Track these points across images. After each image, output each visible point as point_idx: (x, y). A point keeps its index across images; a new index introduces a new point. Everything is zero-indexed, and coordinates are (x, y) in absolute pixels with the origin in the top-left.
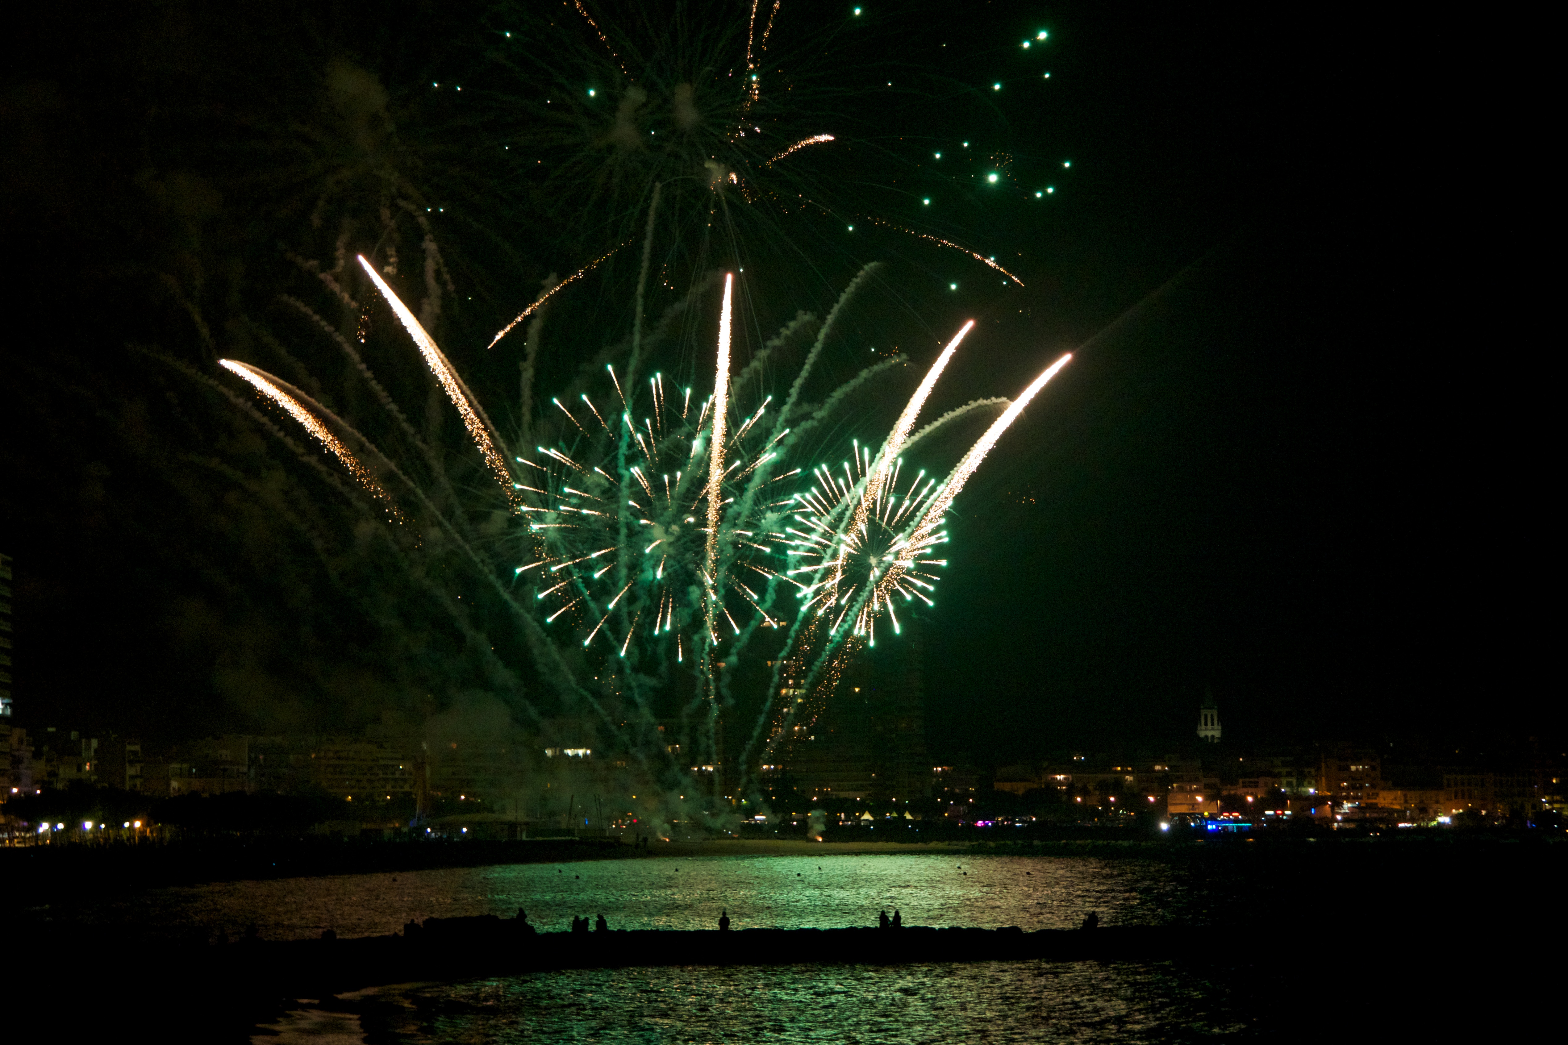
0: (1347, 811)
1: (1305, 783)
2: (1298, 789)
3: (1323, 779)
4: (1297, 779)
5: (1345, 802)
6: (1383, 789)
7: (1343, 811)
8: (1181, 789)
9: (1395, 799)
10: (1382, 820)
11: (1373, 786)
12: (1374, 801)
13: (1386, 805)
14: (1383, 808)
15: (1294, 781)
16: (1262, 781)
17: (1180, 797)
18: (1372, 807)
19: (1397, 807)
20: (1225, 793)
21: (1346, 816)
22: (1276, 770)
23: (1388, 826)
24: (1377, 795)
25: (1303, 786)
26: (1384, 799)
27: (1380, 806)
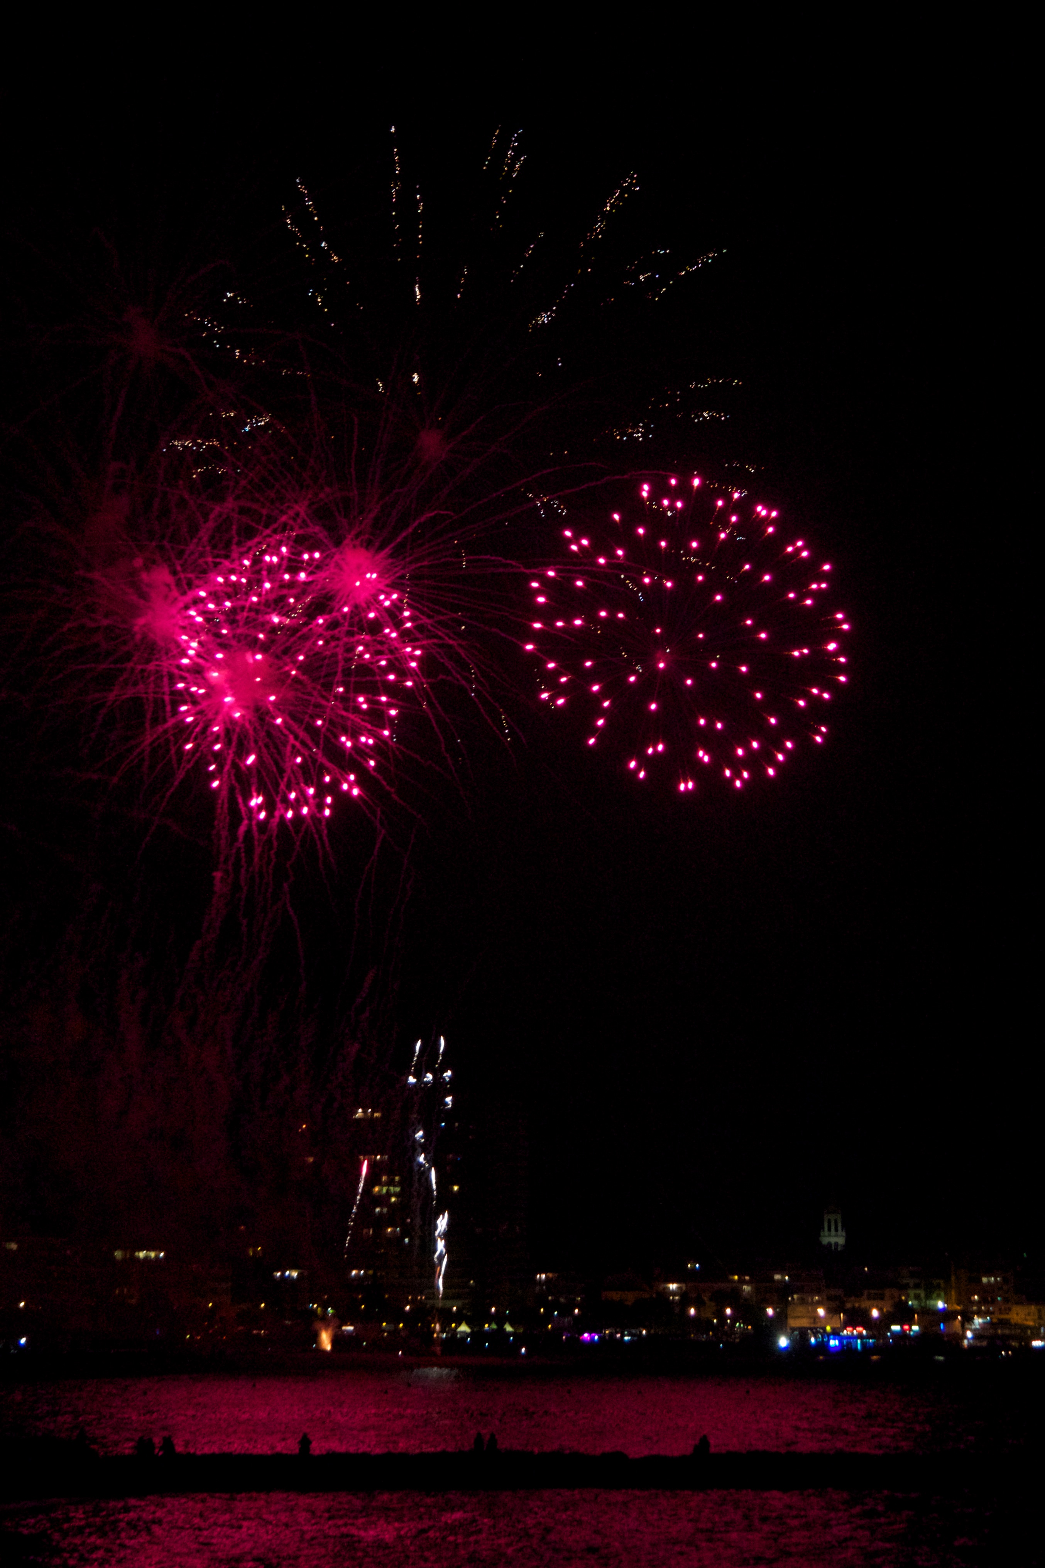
0: (978, 1327)
1: (935, 1295)
2: (926, 1304)
3: (953, 1293)
4: (925, 1291)
5: (976, 1317)
6: (1017, 1303)
7: (973, 1327)
8: (803, 1301)
9: (1029, 1314)
10: (1013, 1338)
11: (1006, 1300)
12: (1005, 1317)
13: (1019, 1321)
14: (1016, 1324)
15: (923, 1295)
16: (887, 1292)
17: (801, 1310)
18: (1004, 1323)
19: (1031, 1323)
20: (849, 1306)
21: (977, 1332)
22: (905, 1281)
23: (1020, 1344)
24: (1010, 1310)
25: (932, 1299)
26: (1017, 1314)
27: (1013, 1322)
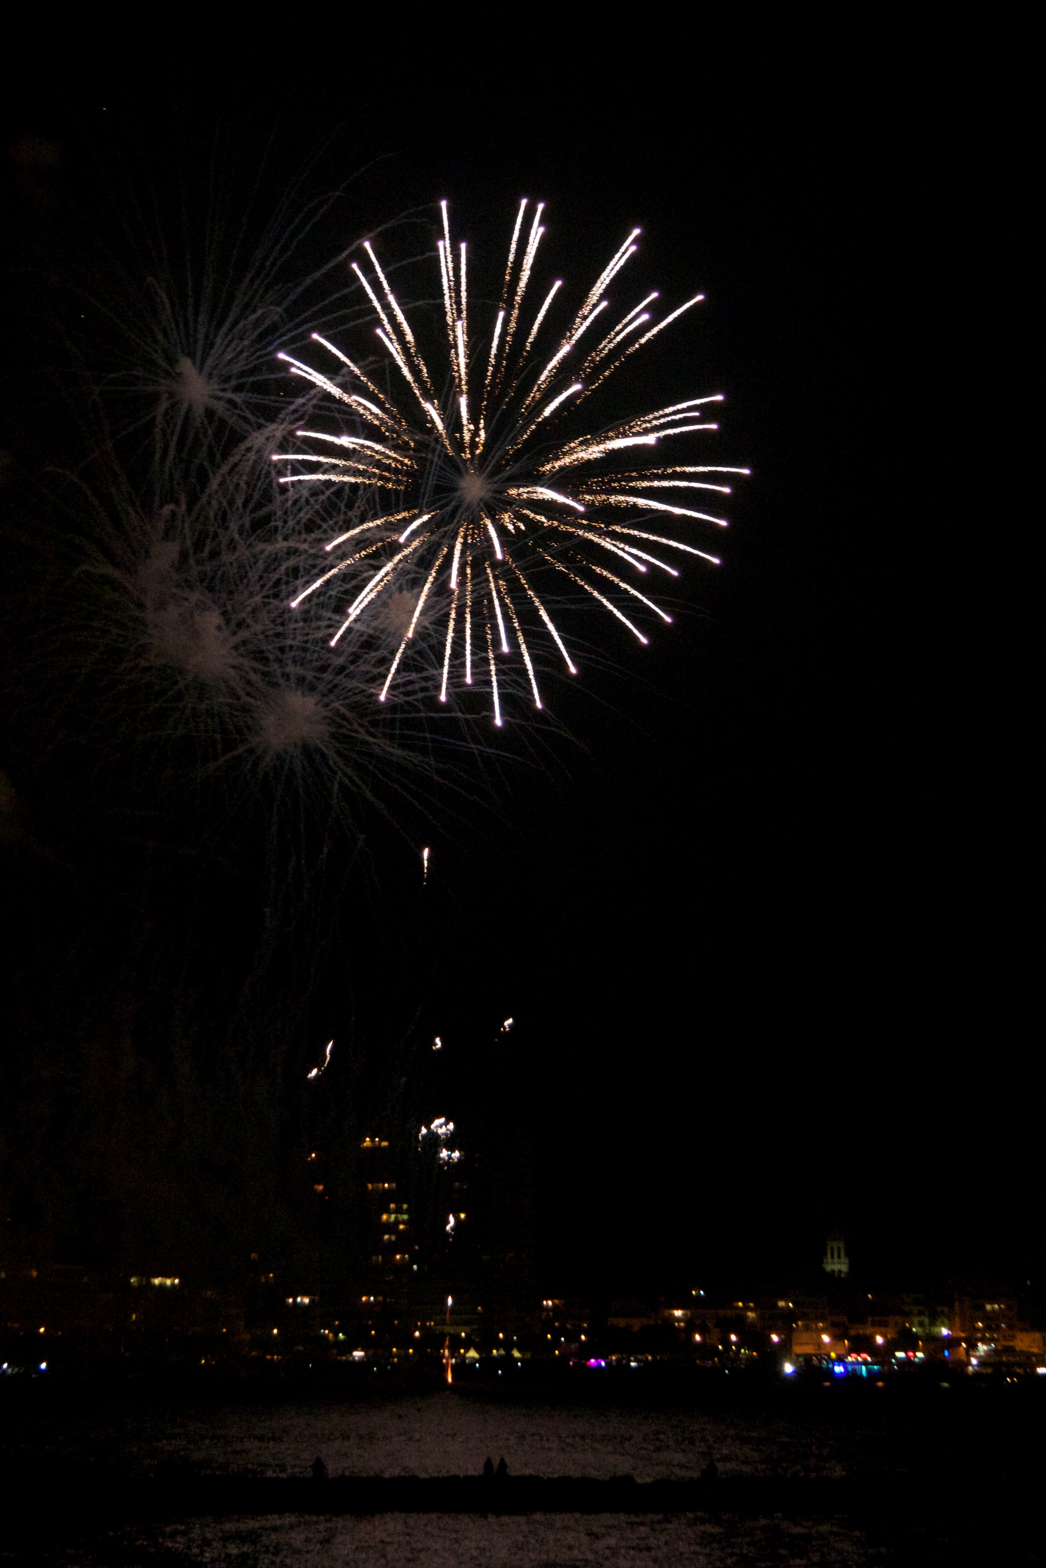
0: (982, 1354)
1: (938, 1323)
2: (930, 1330)
3: (957, 1320)
4: (930, 1318)
5: (979, 1344)
6: (1022, 1330)
7: (978, 1354)
8: (807, 1328)
9: (1033, 1341)
10: (1019, 1365)
11: (1010, 1327)
12: (1011, 1344)
13: (1024, 1349)
14: (1021, 1351)
15: (926, 1321)
16: (892, 1319)
17: (805, 1336)
18: (1009, 1350)
19: (1035, 1350)
20: (853, 1332)
21: (982, 1360)
22: (907, 1309)
23: (1025, 1371)
24: (1014, 1337)
25: (936, 1326)
26: (1022, 1341)
27: (1017, 1349)
